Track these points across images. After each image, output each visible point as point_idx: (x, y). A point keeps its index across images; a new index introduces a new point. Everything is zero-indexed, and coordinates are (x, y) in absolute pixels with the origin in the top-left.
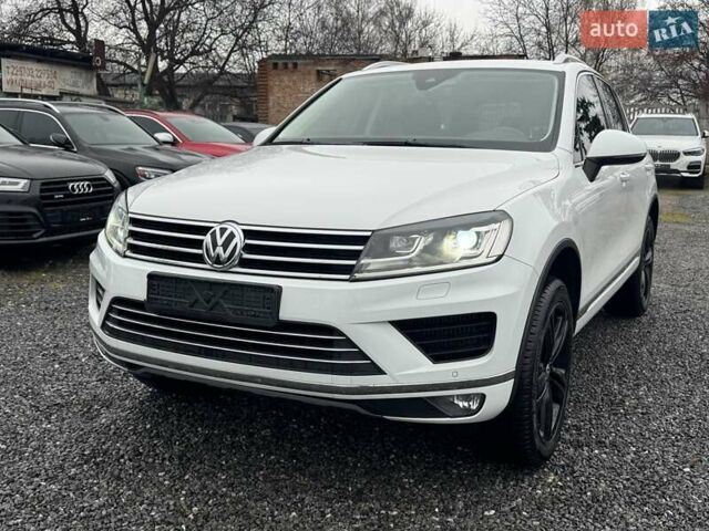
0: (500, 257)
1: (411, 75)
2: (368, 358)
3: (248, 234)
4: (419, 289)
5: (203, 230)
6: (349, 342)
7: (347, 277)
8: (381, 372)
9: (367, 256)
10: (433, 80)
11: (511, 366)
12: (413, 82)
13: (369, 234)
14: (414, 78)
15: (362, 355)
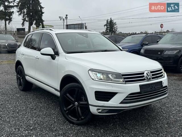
3: (152, 72)
5: (143, 73)
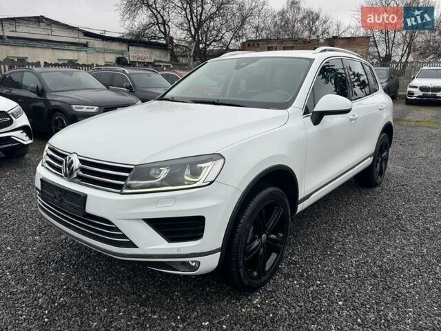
0: (211, 182)
1: (235, 61)
2: (128, 239)
4: (158, 201)
6: (117, 229)
7: (119, 191)
8: (135, 246)
9: (132, 180)
10: (244, 64)
11: (219, 245)
12: (235, 65)
13: (133, 167)
14: (236, 63)
15: (124, 236)
